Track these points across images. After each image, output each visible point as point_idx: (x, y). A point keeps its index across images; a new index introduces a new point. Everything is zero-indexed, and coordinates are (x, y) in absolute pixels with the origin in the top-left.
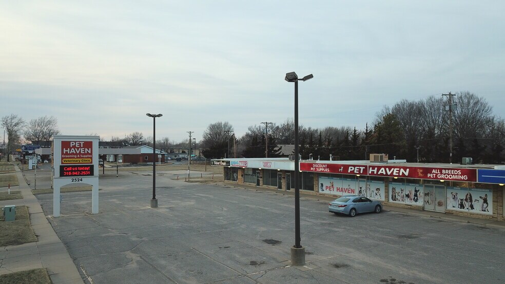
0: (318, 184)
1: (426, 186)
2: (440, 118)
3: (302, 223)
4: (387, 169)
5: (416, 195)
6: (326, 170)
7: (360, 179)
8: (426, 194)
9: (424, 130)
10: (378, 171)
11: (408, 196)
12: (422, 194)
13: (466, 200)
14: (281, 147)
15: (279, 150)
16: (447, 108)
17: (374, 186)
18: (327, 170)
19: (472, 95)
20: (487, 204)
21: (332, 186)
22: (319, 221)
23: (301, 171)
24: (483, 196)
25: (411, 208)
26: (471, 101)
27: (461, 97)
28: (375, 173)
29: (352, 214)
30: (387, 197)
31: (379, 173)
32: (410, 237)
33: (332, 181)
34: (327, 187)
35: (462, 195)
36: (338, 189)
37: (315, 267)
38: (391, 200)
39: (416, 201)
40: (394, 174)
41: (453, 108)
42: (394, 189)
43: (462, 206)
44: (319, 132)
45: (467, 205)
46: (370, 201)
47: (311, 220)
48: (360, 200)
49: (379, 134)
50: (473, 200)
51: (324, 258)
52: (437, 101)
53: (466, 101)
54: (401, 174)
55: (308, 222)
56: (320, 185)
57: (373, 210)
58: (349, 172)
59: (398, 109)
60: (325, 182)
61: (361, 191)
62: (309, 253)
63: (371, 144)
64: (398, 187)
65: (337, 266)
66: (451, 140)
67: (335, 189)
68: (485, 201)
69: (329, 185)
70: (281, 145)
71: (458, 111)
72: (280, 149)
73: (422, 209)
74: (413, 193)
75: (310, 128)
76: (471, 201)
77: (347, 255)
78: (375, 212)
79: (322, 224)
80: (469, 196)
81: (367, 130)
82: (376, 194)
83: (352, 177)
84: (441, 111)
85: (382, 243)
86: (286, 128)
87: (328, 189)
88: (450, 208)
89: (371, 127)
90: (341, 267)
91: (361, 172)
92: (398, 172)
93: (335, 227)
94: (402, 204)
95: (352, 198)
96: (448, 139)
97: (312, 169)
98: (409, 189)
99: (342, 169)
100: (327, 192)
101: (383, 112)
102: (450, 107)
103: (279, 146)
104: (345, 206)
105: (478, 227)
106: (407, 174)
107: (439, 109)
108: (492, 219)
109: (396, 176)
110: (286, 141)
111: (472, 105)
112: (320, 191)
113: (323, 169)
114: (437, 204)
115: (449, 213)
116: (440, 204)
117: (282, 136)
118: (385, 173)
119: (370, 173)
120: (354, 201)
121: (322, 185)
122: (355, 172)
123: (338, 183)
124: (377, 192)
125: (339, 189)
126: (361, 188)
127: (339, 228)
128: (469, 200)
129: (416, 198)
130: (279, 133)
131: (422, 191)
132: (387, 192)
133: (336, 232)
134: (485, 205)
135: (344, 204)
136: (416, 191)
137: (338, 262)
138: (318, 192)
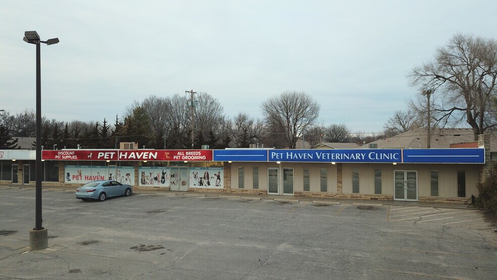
0: (64, 174)
1: (172, 168)
2: (184, 114)
3: (43, 212)
4: (137, 153)
5: (163, 178)
6: (73, 157)
7: (110, 166)
8: (172, 176)
9: (170, 125)
10: (128, 156)
11: (156, 179)
12: (169, 176)
13: (204, 178)
14: (17, 139)
15: (14, 143)
16: (190, 104)
17: (124, 171)
18: (75, 158)
19: (209, 96)
20: (220, 179)
21: (80, 174)
22: (65, 208)
23: (43, 160)
24: (217, 174)
25: (159, 189)
26: (208, 101)
27: (200, 97)
28: (125, 158)
29: (102, 199)
30: (137, 181)
31: (129, 158)
32: (158, 211)
33: (80, 169)
34: (74, 177)
35: (201, 174)
36: (86, 178)
37: (60, 248)
38: (140, 185)
39: (163, 182)
40: (144, 158)
41: (194, 104)
42: (143, 173)
43: (201, 183)
44: (65, 125)
45: (205, 182)
46: (121, 184)
47: (55, 208)
48: (111, 184)
49: (129, 126)
50: (210, 177)
51: (71, 239)
52: (182, 99)
53: (204, 100)
54: (150, 158)
55: (51, 210)
56: (66, 175)
57: (124, 194)
58: (99, 158)
59: (147, 104)
60: (72, 171)
61: (111, 177)
62: (53, 237)
63: (122, 135)
64: (147, 171)
65: (85, 244)
66: (193, 132)
67: (83, 178)
68: (219, 178)
69: (76, 174)
70: (18, 138)
71: (198, 108)
72: (16, 141)
73: (169, 190)
74: (161, 175)
75: (54, 121)
76: (208, 178)
77: (97, 233)
78: (125, 195)
79: (68, 210)
80: (206, 174)
81: (117, 121)
82: (126, 179)
83: (102, 163)
84: (185, 108)
85: (132, 219)
86: (25, 119)
87: (75, 179)
88: (192, 186)
89: (122, 120)
90: (90, 243)
91: (112, 158)
92: (147, 155)
93: (83, 211)
94: (151, 187)
95: (102, 182)
96: (190, 131)
97: (56, 157)
98: (157, 172)
99: (91, 156)
100: (73, 181)
101: (133, 106)
102: (192, 103)
103: (14, 138)
104: (94, 190)
105: (213, 199)
106: (155, 157)
107: (183, 106)
108: (224, 192)
109: (145, 160)
110: (25, 134)
111: (208, 104)
112: (66, 182)
113: (69, 157)
114: (181, 184)
115: (191, 191)
116: (184, 183)
117: (19, 128)
118: (135, 158)
119: (120, 158)
120: (104, 185)
121: (68, 174)
122: (105, 158)
123: (87, 171)
124: (127, 177)
125: (88, 178)
126: (111, 174)
127: (87, 212)
128: (206, 178)
129: (163, 180)
130: (14, 124)
131: (168, 173)
132: (137, 177)
133: (85, 215)
134: (218, 180)
135: (92, 188)
136: (163, 174)
137: (86, 240)
138: (64, 182)
